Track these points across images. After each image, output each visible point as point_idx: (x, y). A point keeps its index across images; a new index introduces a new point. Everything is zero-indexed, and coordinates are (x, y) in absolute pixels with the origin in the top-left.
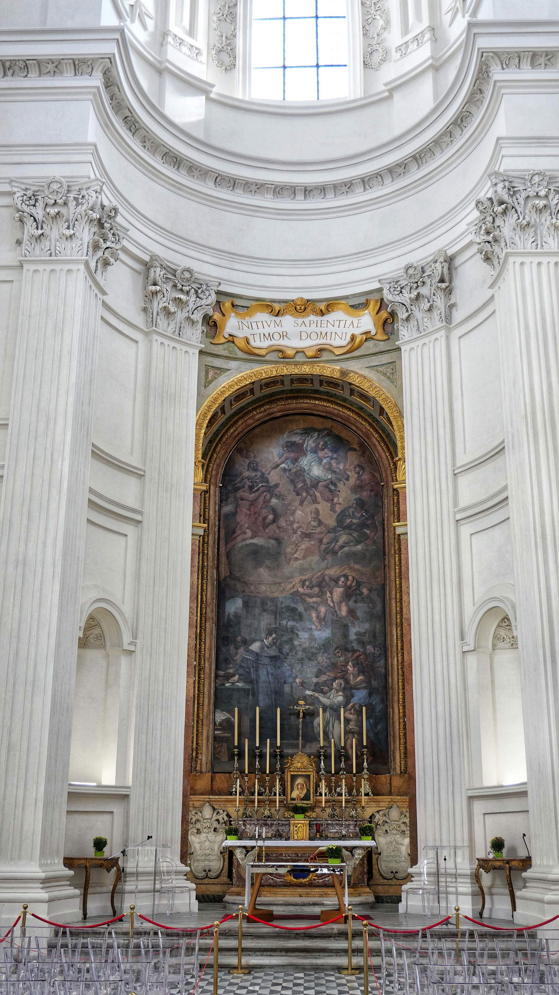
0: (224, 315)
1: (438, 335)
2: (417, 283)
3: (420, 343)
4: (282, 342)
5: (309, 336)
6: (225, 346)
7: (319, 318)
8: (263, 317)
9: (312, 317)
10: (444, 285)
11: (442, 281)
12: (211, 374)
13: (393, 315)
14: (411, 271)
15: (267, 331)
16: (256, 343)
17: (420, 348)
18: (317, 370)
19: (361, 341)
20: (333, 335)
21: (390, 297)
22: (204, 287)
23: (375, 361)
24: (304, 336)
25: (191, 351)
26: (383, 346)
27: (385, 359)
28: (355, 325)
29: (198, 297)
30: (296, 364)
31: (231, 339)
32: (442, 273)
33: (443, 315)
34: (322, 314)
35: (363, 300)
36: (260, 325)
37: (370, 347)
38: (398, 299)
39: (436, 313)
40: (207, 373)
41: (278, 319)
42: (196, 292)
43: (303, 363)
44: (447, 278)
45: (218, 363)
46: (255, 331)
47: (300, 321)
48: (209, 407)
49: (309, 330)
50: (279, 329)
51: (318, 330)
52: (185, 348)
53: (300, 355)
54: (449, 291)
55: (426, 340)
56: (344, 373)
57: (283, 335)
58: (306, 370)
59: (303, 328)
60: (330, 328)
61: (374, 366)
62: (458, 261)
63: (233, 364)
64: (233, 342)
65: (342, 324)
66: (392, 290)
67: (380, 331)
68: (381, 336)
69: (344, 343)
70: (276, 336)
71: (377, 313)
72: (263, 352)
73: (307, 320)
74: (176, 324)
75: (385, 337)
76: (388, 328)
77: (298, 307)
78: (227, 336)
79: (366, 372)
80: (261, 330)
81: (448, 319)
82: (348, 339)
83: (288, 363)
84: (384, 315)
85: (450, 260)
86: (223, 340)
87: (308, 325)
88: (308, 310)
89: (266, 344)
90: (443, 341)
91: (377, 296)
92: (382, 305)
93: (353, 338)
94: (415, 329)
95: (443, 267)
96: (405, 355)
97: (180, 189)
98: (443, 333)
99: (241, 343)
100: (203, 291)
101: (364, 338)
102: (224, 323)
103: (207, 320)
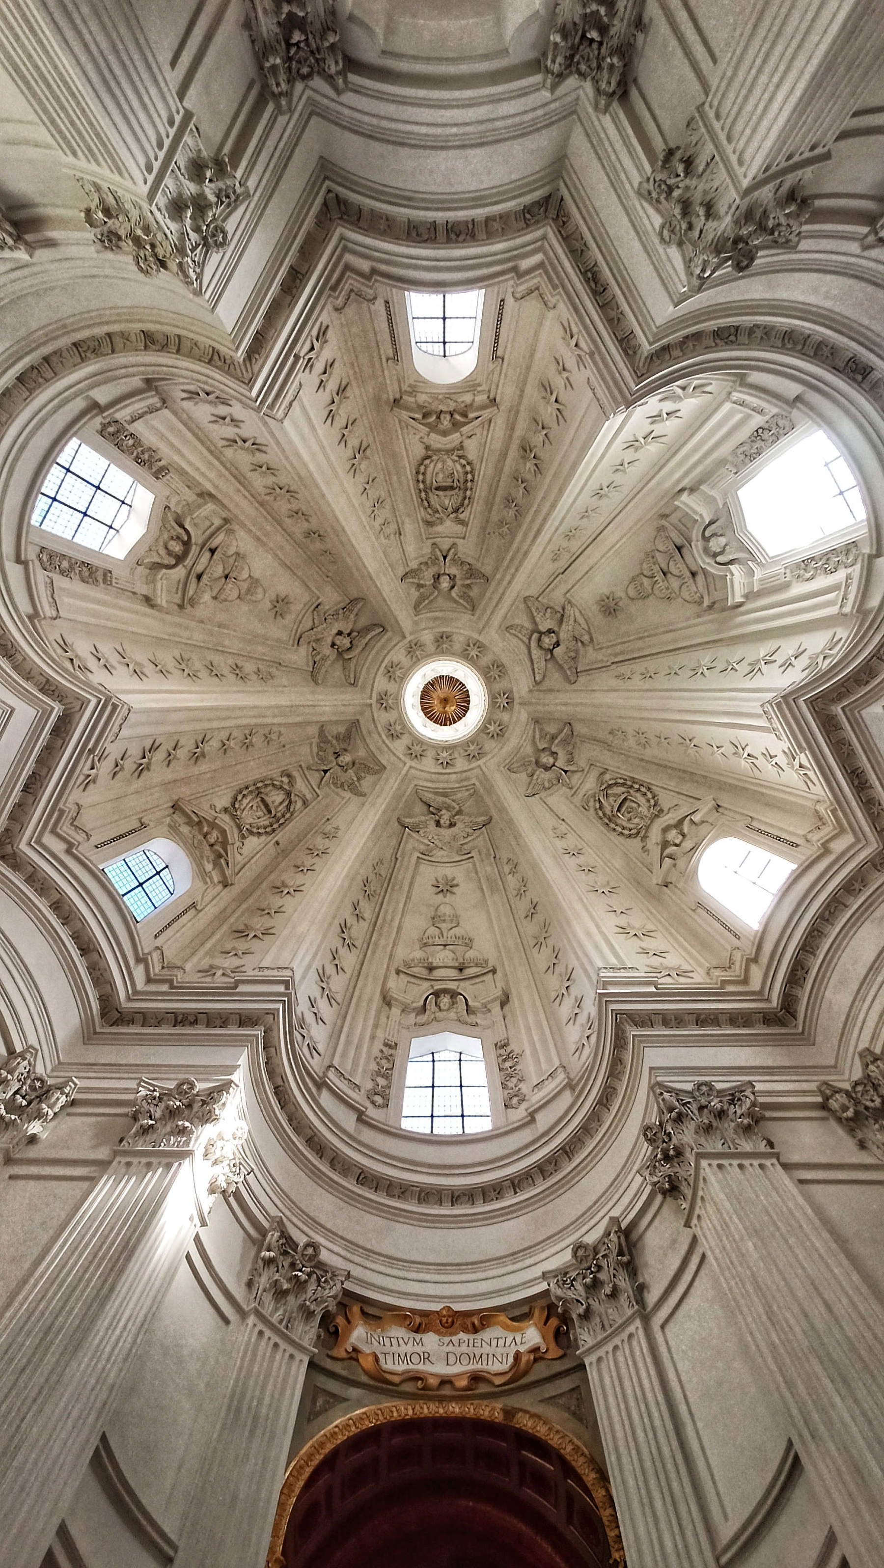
0: (349, 1322)
1: (631, 1329)
2: (590, 1268)
3: (609, 1347)
4: (421, 1367)
5: (458, 1359)
6: (346, 1363)
7: (471, 1337)
8: (398, 1332)
9: (462, 1335)
10: (625, 1259)
11: (621, 1253)
12: (320, 1402)
13: (565, 1319)
14: (580, 1253)
15: (403, 1349)
16: (388, 1365)
17: (610, 1356)
18: (469, 1410)
19: (528, 1361)
20: (491, 1356)
21: (559, 1292)
22: (329, 1275)
23: (550, 1390)
24: (452, 1359)
25: (299, 1356)
26: (559, 1367)
27: (565, 1385)
28: (518, 1342)
29: (319, 1285)
30: (441, 1399)
31: (354, 1355)
32: (620, 1244)
33: (632, 1299)
34: (476, 1330)
35: (526, 1309)
36: (394, 1342)
37: (541, 1371)
38: (570, 1294)
39: (623, 1299)
40: (314, 1401)
41: (418, 1337)
42: (319, 1280)
43: (452, 1398)
44: (625, 1249)
45: (333, 1386)
46: (387, 1349)
47: (446, 1339)
48: (310, 1456)
49: (458, 1350)
50: (419, 1349)
51: (470, 1350)
52: (291, 1350)
53: (448, 1386)
54: (631, 1268)
55: (617, 1341)
56: (509, 1413)
57: (426, 1358)
58: (455, 1409)
59: (450, 1348)
60: (486, 1349)
61: (551, 1398)
62: (634, 1236)
63: (354, 1393)
64: (357, 1360)
65: (501, 1342)
66: (561, 1283)
67: (553, 1345)
68: (555, 1352)
69: (505, 1367)
70: (415, 1359)
71: (545, 1324)
72: (396, 1379)
73: (455, 1339)
74: (285, 1311)
75: (560, 1352)
76: (564, 1341)
77: (444, 1320)
78: (350, 1350)
79: (539, 1409)
80: (395, 1348)
81: (640, 1301)
82: (511, 1360)
83: (430, 1398)
84: (554, 1322)
85: (627, 1233)
86: (343, 1354)
87: (457, 1344)
88: (456, 1325)
89: (401, 1367)
90: (641, 1332)
91: (543, 1302)
92: (551, 1309)
93: (517, 1356)
94: (598, 1328)
95: (619, 1237)
96: (592, 1373)
97: (319, 1178)
98: (638, 1323)
99: (367, 1363)
100: (326, 1281)
101: (532, 1357)
102: (349, 1332)
103: (327, 1319)
